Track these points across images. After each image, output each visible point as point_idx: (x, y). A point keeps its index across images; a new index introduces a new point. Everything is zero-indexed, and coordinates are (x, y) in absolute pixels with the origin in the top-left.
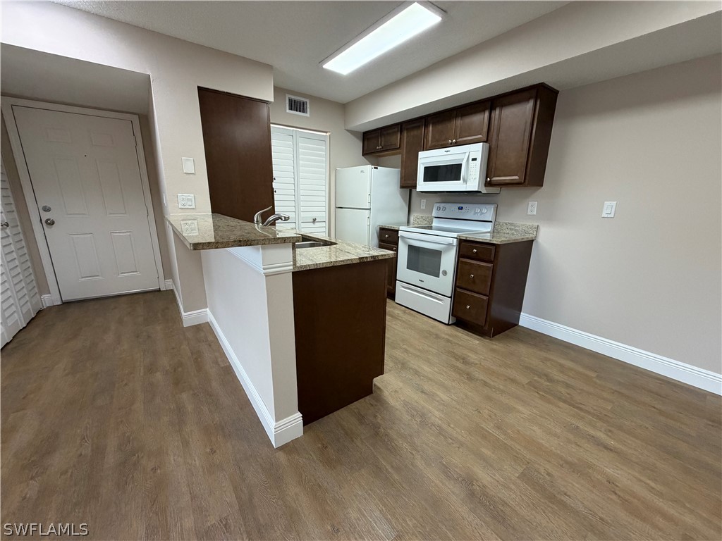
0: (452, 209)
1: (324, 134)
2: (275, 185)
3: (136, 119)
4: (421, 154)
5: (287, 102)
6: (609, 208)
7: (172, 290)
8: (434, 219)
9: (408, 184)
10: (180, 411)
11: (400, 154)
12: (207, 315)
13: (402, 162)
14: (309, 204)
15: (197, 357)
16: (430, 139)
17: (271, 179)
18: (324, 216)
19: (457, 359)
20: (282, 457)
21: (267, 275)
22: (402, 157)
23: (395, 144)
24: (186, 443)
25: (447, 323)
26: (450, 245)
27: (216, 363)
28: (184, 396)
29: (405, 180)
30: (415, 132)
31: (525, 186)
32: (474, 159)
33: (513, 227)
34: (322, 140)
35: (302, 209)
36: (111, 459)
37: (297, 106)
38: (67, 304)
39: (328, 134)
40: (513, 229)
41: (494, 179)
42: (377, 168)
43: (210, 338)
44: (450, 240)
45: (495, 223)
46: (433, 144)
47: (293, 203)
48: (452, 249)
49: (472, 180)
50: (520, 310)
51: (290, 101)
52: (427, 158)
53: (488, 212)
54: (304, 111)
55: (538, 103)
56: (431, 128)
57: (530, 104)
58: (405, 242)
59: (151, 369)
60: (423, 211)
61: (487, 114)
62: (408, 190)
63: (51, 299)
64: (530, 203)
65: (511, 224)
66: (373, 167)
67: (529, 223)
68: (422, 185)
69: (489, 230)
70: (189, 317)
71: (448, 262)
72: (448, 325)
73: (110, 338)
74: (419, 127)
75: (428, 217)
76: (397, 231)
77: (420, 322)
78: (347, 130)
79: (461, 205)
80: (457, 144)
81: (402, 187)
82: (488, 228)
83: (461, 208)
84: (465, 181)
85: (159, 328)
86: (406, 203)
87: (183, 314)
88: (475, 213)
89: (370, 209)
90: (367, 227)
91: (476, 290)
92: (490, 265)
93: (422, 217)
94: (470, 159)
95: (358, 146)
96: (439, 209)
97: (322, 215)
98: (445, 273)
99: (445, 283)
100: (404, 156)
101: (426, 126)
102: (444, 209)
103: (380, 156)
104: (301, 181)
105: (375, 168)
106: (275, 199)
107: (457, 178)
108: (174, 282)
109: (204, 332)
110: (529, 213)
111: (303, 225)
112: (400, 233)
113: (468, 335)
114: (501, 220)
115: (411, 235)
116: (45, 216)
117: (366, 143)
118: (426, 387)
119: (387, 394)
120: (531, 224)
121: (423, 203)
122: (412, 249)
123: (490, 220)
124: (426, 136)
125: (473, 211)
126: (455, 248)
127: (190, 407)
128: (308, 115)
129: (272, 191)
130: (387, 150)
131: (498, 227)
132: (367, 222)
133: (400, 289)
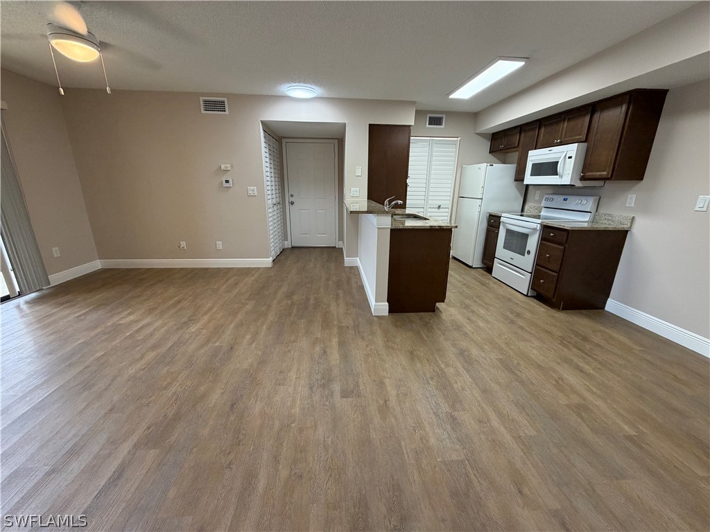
0: (558, 200)
1: (456, 139)
2: (408, 181)
3: (336, 142)
4: (531, 153)
5: (428, 119)
6: (702, 202)
7: (342, 248)
8: (543, 209)
9: (519, 177)
10: (337, 295)
11: (518, 151)
12: (357, 261)
13: (518, 159)
14: (438, 194)
15: (349, 280)
16: (541, 139)
17: (406, 177)
18: (449, 204)
19: (512, 313)
20: (376, 319)
21: (378, 229)
22: (519, 156)
23: (514, 144)
24: (338, 305)
25: (526, 294)
26: (535, 229)
27: (357, 283)
28: (340, 291)
29: (518, 174)
30: (531, 134)
31: (613, 181)
32: (570, 157)
34: (454, 143)
35: (430, 198)
36: (312, 302)
37: (435, 121)
38: (293, 248)
39: (459, 139)
40: (610, 220)
42: (493, 165)
43: (357, 273)
44: (534, 226)
45: (595, 214)
47: (424, 193)
48: (536, 233)
49: (567, 175)
50: (608, 296)
51: (430, 118)
52: (536, 156)
53: (589, 203)
54: (440, 124)
55: (631, 107)
57: (624, 108)
58: (504, 226)
59: (328, 279)
60: (536, 201)
61: (587, 118)
63: (287, 244)
64: (630, 196)
65: (610, 215)
66: (489, 164)
67: (625, 214)
68: (529, 179)
69: (587, 220)
70: (348, 261)
71: (533, 243)
72: (527, 296)
73: (312, 265)
74: (534, 129)
75: (538, 207)
76: (500, 217)
77: (503, 291)
78: (476, 134)
79: (565, 197)
80: (561, 144)
81: (516, 180)
82: (587, 218)
83: (565, 200)
84: (561, 177)
85: (333, 264)
86: (521, 194)
87: (345, 258)
88: (577, 204)
89: (482, 199)
90: (477, 214)
91: (549, 267)
92: (562, 247)
93: (535, 207)
94: (567, 158)
95: (487, 144)
96: (547, 200)
97: (446, 202)
98: (529, 252)
99: (528, 261)
100: (520, 154)
101: (540, 128)
102: (552, 200)
104: (432, 176)
105: (491, 165)
106: (408, 190)
107: (555, 173)
108: (343, 243)
109: (354, 271)
110: (627, 205)
111: (429, 210)
112: (502, 219)
113: (541, 306)
114: (601, 211)
115: (512, 222)
116: (291, 199)
117: (493, 143)
118: (473, 318)
119: (444, 316)
120: (627, 215)
121: (537, 195)
122: (509, 232)
123: (588, 210)
124: (539, 136)
125: (574, 202)
126: (538, 232)
127: (341, 295)
128: (443, 127)
129: (406, 185)
130: (508, 149)
131: (597, 218)
132: (477, 209)
133: (497, 265)
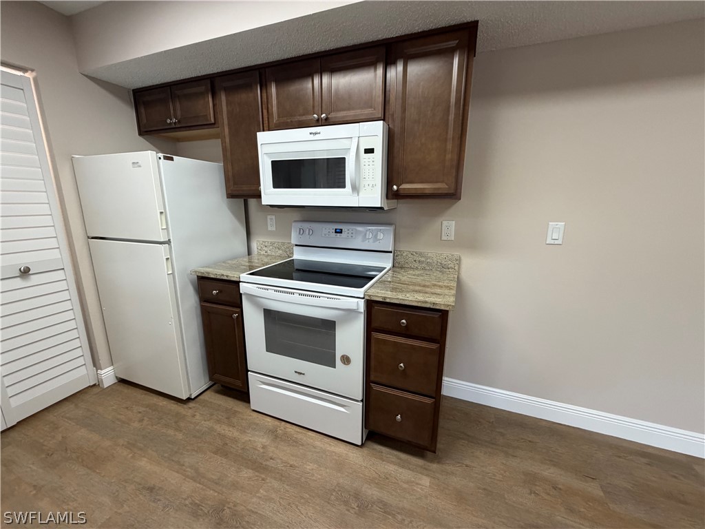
0: (324, 232)
1: (21, 72)
4: (262, 137)
6: (556, 231)
8: (295, 248)
9: (240, 190)
11: (216, 136)
13: (224, 150)
16: (275, 109)
22: (223, 142)
23: (206, 117)
25: (358, 443)
26: (351, 312)
29: (235, 184)
30: (243, 96)
32: (369, 151)
33: (423, 259)
39: (30, 74)
40: (423, 262)
41: (404, 186)
42: (172, 159)
45: (395, 253)
46: (282, 120)
49: (369, 187)
52: (276, 145)
53: (384, 237)
56: (273, 90)
58: (256, 304)
60: (271, 234)
61: (380, 71)
62: (243, 200)
64: (445, 223)
65: (421, 254)
66: (161, 155)
67: (447, 253)
68: (271, 195)
71: (351, 339)
72: (362, 447)
74: (249, 87)
75: (283, 244)
76: (237, 283)
78: (86, 76)
79: (339, 227)
80: (330, 123)
81: (231, 196)
83: (339, 232)
84: (355, 189)
88: (365, 238)
89: (168, 242)
90: (167, 281)
93: (272, 244)
94: (362, 151)
95: (127, 118)
96: (302, 231)
99: (349, 377)
100: (227, 140)
101: (264, 85)
102: (312, 233)
103: (178, 140)
105: (166, 158)
107: (338, 183)
110: (444, 238)
112: (243, 288)
114: (404, 247)
117: (142, 110)
120: (449, 254)
121: (271, 222)
122: (272, 317)
123: (390, 250)
124: (267, 103)
125: (358, 236)
126: (361, 316)
130: (190, 128)
131: (399, 259)
132: (165, 269)
133: (256, 385)
